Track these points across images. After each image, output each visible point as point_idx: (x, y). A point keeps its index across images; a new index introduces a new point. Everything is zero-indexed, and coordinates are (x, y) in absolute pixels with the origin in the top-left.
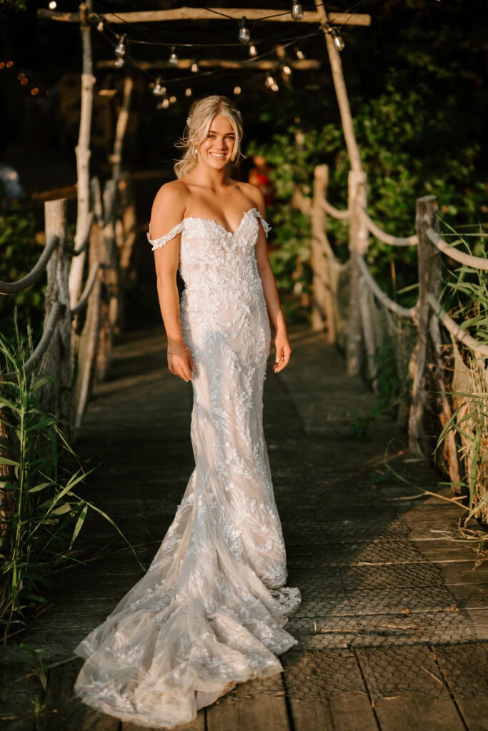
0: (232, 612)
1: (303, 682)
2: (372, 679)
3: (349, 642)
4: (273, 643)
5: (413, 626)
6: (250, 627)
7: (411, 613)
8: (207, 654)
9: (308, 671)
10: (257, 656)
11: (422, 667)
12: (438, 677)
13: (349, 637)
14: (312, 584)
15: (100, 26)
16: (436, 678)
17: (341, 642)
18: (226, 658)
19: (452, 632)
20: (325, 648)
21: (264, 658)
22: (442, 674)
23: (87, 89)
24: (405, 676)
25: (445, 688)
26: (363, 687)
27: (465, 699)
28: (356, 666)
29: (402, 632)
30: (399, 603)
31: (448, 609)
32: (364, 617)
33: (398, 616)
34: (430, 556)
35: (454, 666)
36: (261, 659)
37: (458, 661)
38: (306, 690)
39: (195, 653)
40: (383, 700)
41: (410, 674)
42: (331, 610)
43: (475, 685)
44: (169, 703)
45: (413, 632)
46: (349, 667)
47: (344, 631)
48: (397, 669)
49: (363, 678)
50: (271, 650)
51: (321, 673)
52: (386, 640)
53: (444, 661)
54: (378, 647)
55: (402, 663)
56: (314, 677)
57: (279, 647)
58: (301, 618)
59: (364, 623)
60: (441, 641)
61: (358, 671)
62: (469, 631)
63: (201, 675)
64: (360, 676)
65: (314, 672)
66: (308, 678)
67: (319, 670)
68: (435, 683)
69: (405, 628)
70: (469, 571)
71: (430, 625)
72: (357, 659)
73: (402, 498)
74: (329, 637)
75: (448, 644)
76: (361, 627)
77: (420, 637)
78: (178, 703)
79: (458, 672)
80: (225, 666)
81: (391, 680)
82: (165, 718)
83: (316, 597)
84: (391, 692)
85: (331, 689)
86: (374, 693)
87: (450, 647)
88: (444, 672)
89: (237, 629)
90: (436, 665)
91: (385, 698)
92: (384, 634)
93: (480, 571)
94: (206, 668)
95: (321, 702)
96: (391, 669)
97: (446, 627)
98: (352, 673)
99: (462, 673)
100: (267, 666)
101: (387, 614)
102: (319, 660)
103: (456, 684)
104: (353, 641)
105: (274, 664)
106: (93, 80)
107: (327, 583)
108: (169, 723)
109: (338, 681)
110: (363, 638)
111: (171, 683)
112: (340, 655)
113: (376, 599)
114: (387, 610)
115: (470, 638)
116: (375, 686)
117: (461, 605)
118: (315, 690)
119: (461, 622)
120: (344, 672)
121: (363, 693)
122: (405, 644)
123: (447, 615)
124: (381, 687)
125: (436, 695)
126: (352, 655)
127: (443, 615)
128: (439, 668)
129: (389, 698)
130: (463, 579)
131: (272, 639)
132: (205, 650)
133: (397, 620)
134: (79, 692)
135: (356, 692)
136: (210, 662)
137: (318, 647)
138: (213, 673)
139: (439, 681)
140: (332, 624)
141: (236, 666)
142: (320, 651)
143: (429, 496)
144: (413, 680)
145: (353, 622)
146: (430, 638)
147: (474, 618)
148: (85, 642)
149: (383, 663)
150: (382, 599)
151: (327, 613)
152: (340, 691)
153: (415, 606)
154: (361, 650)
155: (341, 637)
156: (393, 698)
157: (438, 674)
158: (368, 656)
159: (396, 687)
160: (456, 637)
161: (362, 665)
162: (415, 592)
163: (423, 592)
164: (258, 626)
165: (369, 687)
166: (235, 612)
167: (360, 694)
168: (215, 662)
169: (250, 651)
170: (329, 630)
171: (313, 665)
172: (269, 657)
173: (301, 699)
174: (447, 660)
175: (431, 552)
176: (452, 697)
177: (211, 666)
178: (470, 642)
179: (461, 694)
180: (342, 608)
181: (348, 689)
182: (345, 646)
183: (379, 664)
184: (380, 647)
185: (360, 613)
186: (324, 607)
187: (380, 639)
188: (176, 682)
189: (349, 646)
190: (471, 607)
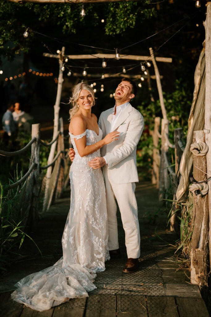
0: (75, 276)
1: (93, 305)
2: (120, 306)
3: (116, 293)
4: (87, 287)
5: (143, 289)
6: (80, 281)
7: (144, 285)
8: (62, 288)
9: (97, 301)
10: (79, 291)
11: (140, 303)
12: (145, 307)
13: (117, 291)
14: (111, 273)
15: (67, 60)
16: (144, 307)
17: (113, 292)
18: (68, 290)
19: (157, 292)
20: (106, 294)
21: (82, 291)
22: (147, 306)
23: (60, 83)
24: (133, 305)
25: (147, 311)
26: (115, 308)
27: (152, 315)
28: (115, 301)
29: (138, 291)
30: (141, 281)
31: (159, 285)
32: (125, 285)
33: (138, 285)
34: (161, 266)
35: (153, 303)
36: (81, 291)
37: (155, 302)
38: (93, 307)
39: (57, 288)
40: (121, 313)
41: (135, 305)
42: (114, 281)
43: (158, 311)
44: (43, 303)
45: (142, 291)
46: (113, 301)
47: (116, 289)
48: (130, 303)
49: (117, 305)
50: (86, 290)
51: (101, 302)
52: (130, 293)
53: (149, 302)
54: (126, 295)
55: (133, 301)
56: (98, 303)
57: (89, 289)
58: (101, 284)
59: (124, 287)
60: (151, 295)
61: (115, 303)
62: (163, 292)
63: (57, 295)
64: (115, 304)
65: (99, 302)
66: (96, 303)
67: (101, 301)
68: (143, 309)
69: (139, 290)
70: (174, 272)
71: (149, 289)
72: (117, 299)
73: (159, 246)
74: (109, 291)
75: (154, 296)
76: (123, 288)
77: (144, 293)
78: (46, 303)
79: (153, 306)
80: (67, 293)
81: (127, 307)
82: (41, 308)
83: (110, 277)
84: (125, 310)
85: (103, 308)
86: (119, 310)
87: (154, 297)
88: (148, 305)
89: (75, 281)
90: (146, 303)
91: (122, 312)
92: (131, 291)
93: (178, 273)
94: (60, 293)
95: (98, 312)
96: (128, 303)
97: (155, 290)
98: (113, 303)
99: (155, 306)
100: (82, 294)
101: (134, 285)
102: (102, 298)
103: (151, 310)
104: (117, 292)
105: (85, 294)
106: (63, 80)
107: (117, 273)
108: (41, 309)
109: (107, 305)
110: (122, 292)
111: (45, 296)
112: (111, 297)
113: (133, 279)
114: (135, 283)
115: (163, 295)
116: (120, 308)
117: (164, 283)
118: (97, 308)
119: (162, 289)
120: (110, 303)
121: (114, 310)
122: (137, 295)
123: (157, 286)
124: (122, 308)
125: (142, 313)
126: (115, 297)
127: (156, 286)
128: (147, 304)
129: (124, 313)
130: (170, 275)
131: (87, 286)
132: (62, 287)
133: (137, 287)
134: (13, 297)
135: (112, 309)
136: (62, 291)
137: (104, 293)
138: (62, 295)
139: (145, 308)
140: (112, 286)
141: (70, 293)
142: (104, 295)
143: (171, 246)
144: (135, 307)
145: (120, 286)
146: (148, 294)
147: (167, 288)
148: (19, 282)
149: (126, 301)
150: (135, 280)
151: (112, 282)
152: (106, 309)
153: (147, 283)
154: (119, 296)
155: (113, 291)
156: (125, 312)
157: (145, 306)
158: (121, 298)
159: (128, 309)
160: (158, 294)
161: (118, 300)
162: (149, 278)
163: (152, 278)
164: (83, 281)
165: (118, 308)
166: (76, 276)
167: (113, 310)
168: (64, 291)
169: (77, 289)
170: (110, 288)
171: (99, 299)
172: (84, 291)
173: (90, 310)
174: (151, 301)
175: (162, 265)
176: (148, 314)
177: (62, 293)
178: (163, 296)
179: (152, 313)
180: (118, 282)
181: (109, 308)
182: (114, 294)
183: (124, 301)
184: (127, 295)
185: (124, 283)
186: (112, 280)
187: (128, 293)
188: (47, 296)
189: (115, 294)
190: (168, 284)
